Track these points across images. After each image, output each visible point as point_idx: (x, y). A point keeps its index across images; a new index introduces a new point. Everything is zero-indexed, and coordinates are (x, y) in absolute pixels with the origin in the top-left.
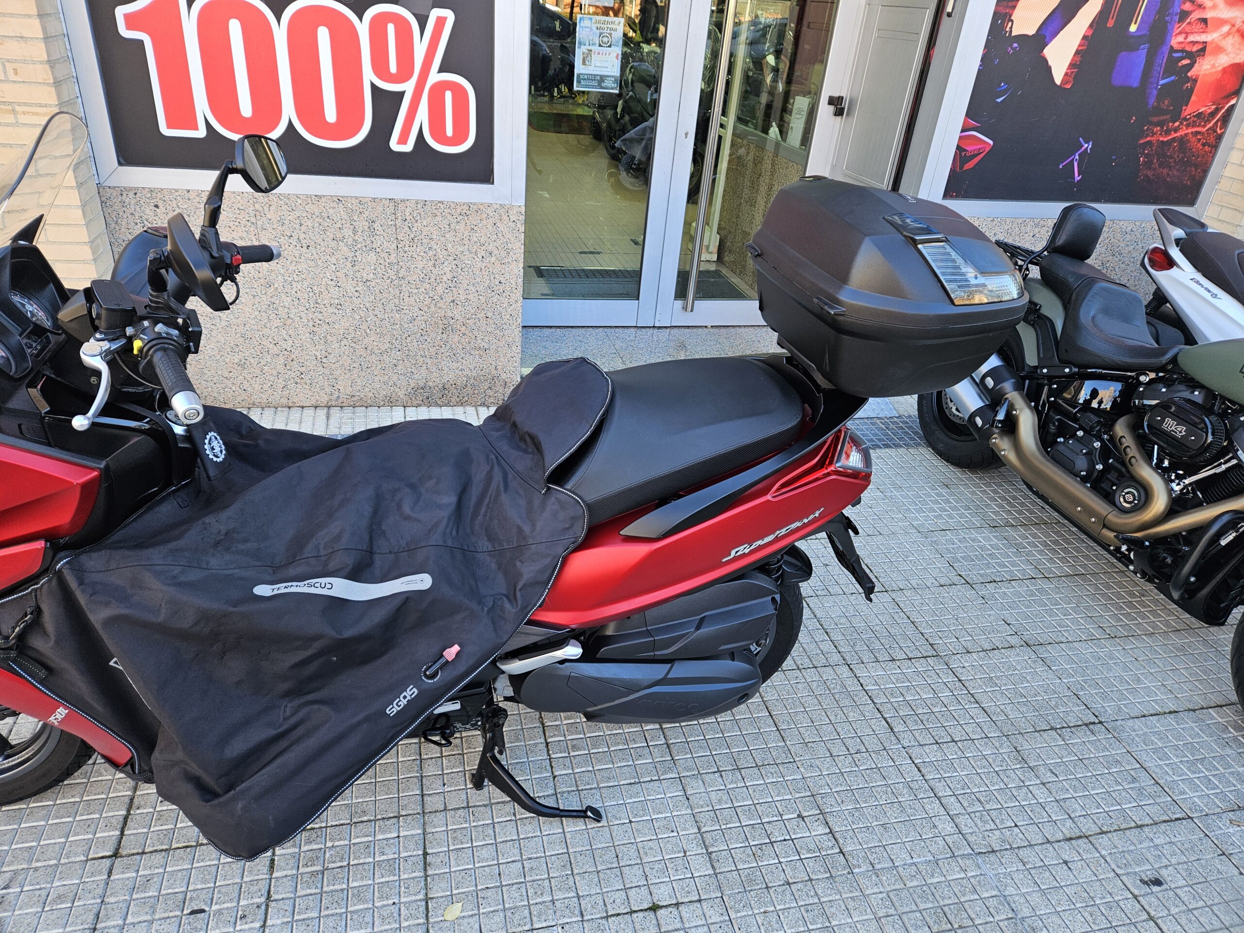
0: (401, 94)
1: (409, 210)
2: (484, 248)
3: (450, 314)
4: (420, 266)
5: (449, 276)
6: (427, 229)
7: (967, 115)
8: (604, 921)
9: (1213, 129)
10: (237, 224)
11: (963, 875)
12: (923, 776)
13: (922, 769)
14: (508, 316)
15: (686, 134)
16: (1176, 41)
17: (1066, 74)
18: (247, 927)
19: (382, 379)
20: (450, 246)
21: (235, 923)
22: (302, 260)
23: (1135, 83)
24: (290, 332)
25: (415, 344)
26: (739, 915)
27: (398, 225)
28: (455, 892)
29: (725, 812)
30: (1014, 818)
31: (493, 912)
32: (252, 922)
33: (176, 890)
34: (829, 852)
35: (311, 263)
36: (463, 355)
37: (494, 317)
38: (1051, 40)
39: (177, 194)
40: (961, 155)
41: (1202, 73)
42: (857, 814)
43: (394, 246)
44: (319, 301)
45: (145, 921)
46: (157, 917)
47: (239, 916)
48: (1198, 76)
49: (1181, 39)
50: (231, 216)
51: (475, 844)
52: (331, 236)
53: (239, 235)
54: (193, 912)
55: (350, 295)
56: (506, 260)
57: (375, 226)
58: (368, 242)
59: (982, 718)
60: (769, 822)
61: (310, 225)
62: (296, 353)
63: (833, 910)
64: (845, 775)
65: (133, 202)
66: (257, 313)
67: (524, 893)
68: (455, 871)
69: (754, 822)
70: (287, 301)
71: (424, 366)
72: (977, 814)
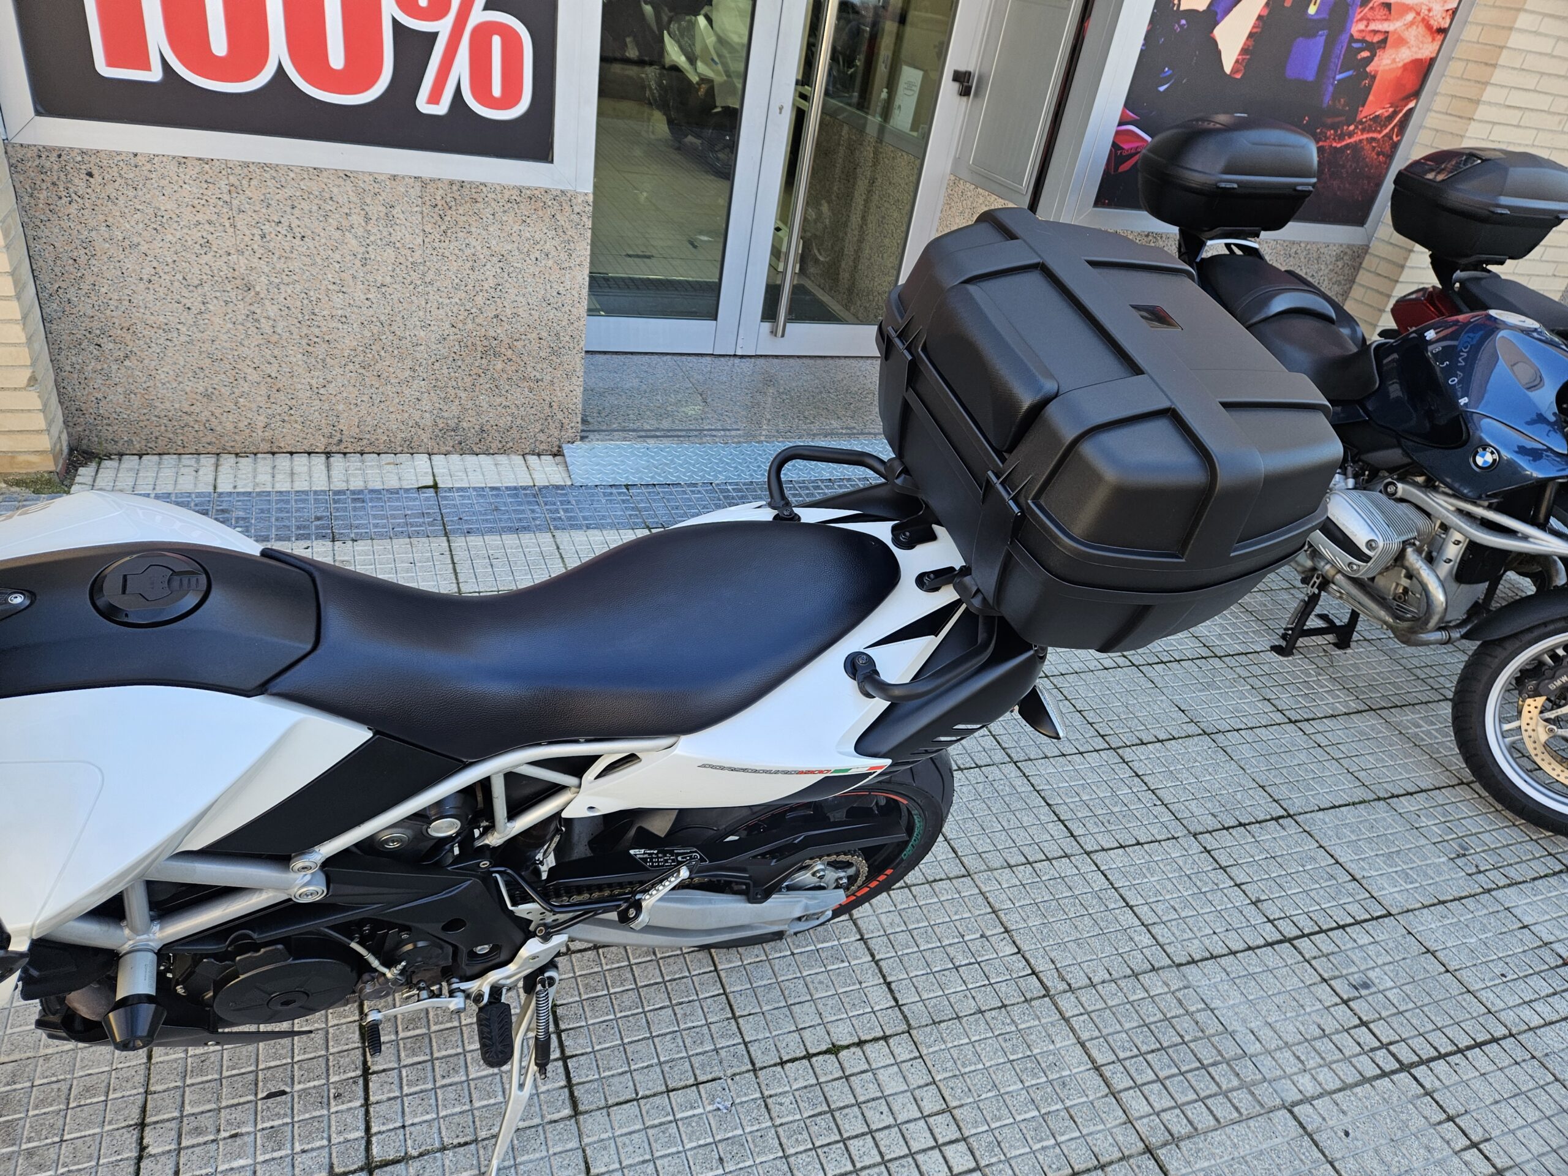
0: (434, 36)
1: (441, 192)
2: (538, 247)
3: (492, 333)
4: (454, 267)
5: (492, 282)
6: (464, 219)
7: (1126, 105)
8: (779, 1068)
9: (1389, 136)
10: (203, 202)
11: (1166, 990)
12: (1111, 884)
13: (1110, 877)
14: (567, 338)
15: (781, 109)
16: (1357, 28)
17: (1237, 61)
18: (344, 1107)
19: (399, 417)
20: (494, 242)
21: (329, 1104)
22: (294, 256)
23: (1311, 77)
24: (276, 352)
25: (445, 371)
26: (931, 1050)
27: (426, 211)
28: (597, 1048)
29: (900, 936)
30: (1212, 924)
31: (647, 1067)
32: (350, 1101)
33: (243, 1071)
34: (1021, 974)
35: (308, 260)
36: (507, 387)
37: (549, 338)
38: (1223, 18)
39: (119, 158)
40: (1116, 154)
41: (1381, 68)
42: (1045, 931)
43: (419, 240)
44: (316, 311)
45: (210, 1111)
46: (224, 1104)
47: (332, 1095)
48: (1377, 72)
49: (1361, 26)
50: (195, 191)
51: (612, 991)
52: (335, 224)
53: (207, 218)
54: (269, 1096)
55: (358, 303)
56: (567, 265)
57: (394, 212)
58: (385, 234)
59: (1166, 817)
60: (950, 945)
61: (306, 208)
62: (283, 381)
63: (1033, 1037)
64: (1027, 887)
65: (56, 167)
66: (231, 326)
67: (681, 1044)
68: (593, 1024)
69: (934, 945)
70: (272, 311)
71: (457, 403)
72: (1174, 923)
